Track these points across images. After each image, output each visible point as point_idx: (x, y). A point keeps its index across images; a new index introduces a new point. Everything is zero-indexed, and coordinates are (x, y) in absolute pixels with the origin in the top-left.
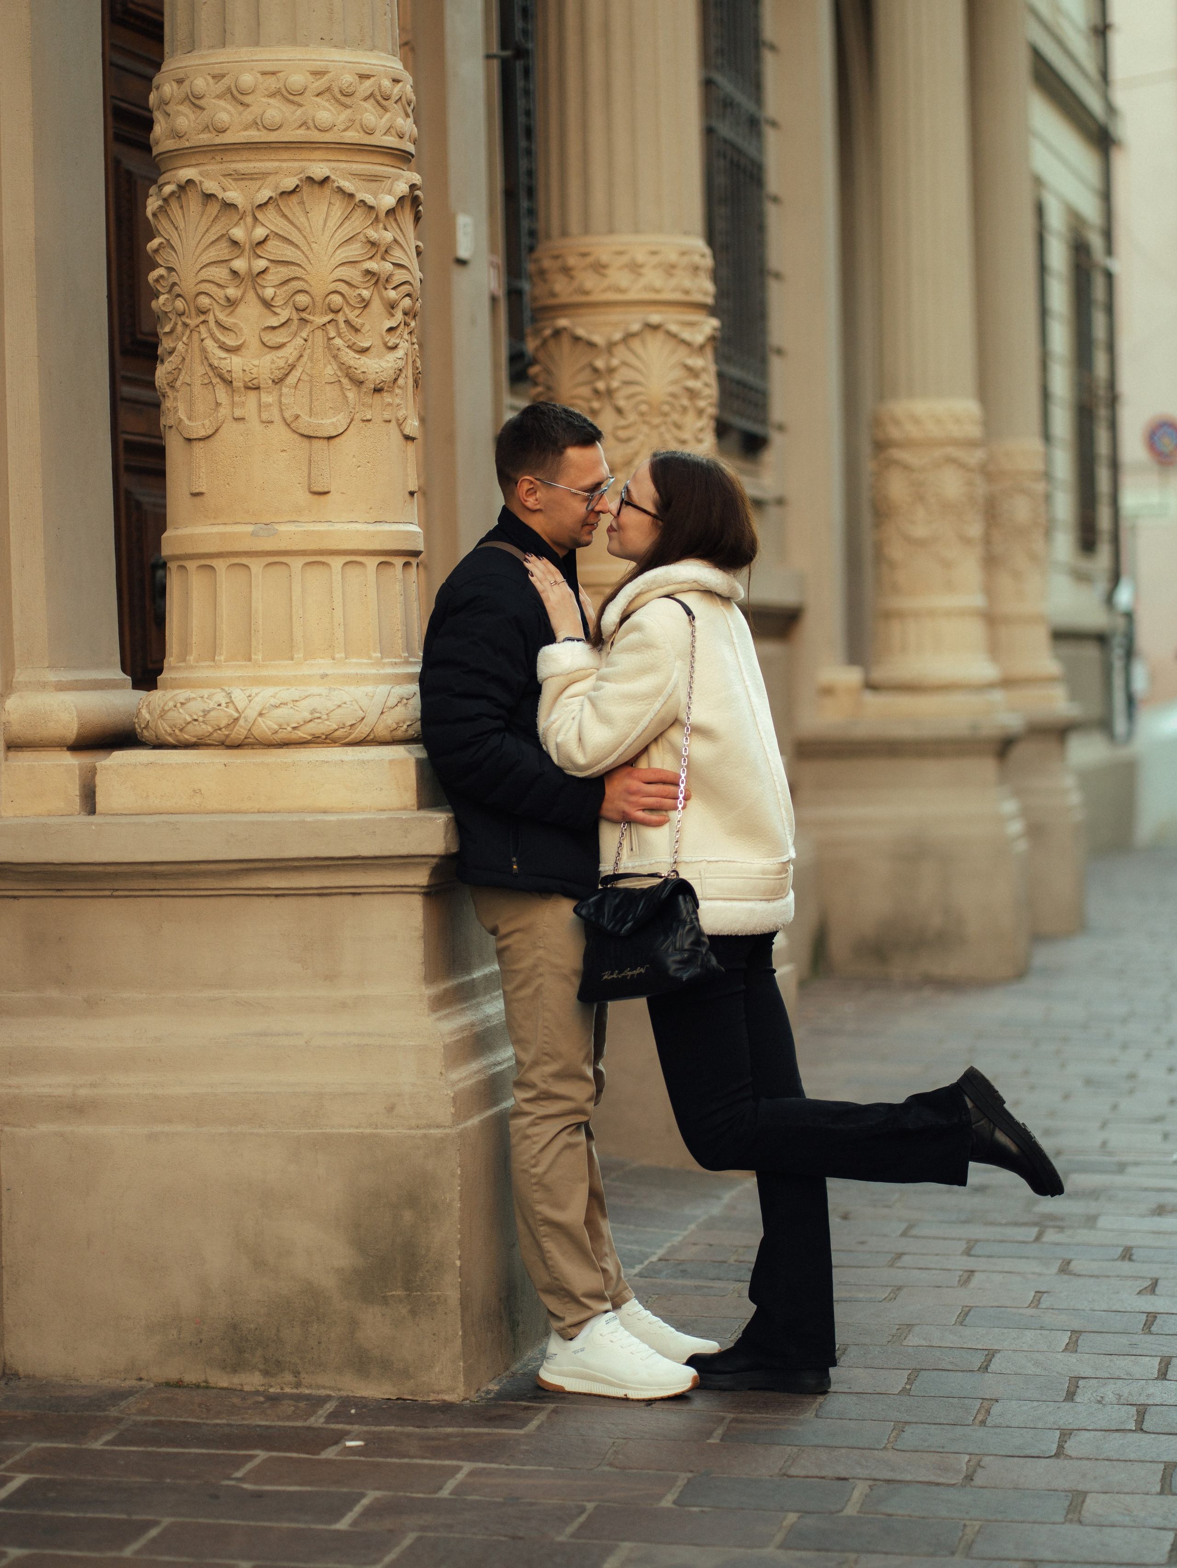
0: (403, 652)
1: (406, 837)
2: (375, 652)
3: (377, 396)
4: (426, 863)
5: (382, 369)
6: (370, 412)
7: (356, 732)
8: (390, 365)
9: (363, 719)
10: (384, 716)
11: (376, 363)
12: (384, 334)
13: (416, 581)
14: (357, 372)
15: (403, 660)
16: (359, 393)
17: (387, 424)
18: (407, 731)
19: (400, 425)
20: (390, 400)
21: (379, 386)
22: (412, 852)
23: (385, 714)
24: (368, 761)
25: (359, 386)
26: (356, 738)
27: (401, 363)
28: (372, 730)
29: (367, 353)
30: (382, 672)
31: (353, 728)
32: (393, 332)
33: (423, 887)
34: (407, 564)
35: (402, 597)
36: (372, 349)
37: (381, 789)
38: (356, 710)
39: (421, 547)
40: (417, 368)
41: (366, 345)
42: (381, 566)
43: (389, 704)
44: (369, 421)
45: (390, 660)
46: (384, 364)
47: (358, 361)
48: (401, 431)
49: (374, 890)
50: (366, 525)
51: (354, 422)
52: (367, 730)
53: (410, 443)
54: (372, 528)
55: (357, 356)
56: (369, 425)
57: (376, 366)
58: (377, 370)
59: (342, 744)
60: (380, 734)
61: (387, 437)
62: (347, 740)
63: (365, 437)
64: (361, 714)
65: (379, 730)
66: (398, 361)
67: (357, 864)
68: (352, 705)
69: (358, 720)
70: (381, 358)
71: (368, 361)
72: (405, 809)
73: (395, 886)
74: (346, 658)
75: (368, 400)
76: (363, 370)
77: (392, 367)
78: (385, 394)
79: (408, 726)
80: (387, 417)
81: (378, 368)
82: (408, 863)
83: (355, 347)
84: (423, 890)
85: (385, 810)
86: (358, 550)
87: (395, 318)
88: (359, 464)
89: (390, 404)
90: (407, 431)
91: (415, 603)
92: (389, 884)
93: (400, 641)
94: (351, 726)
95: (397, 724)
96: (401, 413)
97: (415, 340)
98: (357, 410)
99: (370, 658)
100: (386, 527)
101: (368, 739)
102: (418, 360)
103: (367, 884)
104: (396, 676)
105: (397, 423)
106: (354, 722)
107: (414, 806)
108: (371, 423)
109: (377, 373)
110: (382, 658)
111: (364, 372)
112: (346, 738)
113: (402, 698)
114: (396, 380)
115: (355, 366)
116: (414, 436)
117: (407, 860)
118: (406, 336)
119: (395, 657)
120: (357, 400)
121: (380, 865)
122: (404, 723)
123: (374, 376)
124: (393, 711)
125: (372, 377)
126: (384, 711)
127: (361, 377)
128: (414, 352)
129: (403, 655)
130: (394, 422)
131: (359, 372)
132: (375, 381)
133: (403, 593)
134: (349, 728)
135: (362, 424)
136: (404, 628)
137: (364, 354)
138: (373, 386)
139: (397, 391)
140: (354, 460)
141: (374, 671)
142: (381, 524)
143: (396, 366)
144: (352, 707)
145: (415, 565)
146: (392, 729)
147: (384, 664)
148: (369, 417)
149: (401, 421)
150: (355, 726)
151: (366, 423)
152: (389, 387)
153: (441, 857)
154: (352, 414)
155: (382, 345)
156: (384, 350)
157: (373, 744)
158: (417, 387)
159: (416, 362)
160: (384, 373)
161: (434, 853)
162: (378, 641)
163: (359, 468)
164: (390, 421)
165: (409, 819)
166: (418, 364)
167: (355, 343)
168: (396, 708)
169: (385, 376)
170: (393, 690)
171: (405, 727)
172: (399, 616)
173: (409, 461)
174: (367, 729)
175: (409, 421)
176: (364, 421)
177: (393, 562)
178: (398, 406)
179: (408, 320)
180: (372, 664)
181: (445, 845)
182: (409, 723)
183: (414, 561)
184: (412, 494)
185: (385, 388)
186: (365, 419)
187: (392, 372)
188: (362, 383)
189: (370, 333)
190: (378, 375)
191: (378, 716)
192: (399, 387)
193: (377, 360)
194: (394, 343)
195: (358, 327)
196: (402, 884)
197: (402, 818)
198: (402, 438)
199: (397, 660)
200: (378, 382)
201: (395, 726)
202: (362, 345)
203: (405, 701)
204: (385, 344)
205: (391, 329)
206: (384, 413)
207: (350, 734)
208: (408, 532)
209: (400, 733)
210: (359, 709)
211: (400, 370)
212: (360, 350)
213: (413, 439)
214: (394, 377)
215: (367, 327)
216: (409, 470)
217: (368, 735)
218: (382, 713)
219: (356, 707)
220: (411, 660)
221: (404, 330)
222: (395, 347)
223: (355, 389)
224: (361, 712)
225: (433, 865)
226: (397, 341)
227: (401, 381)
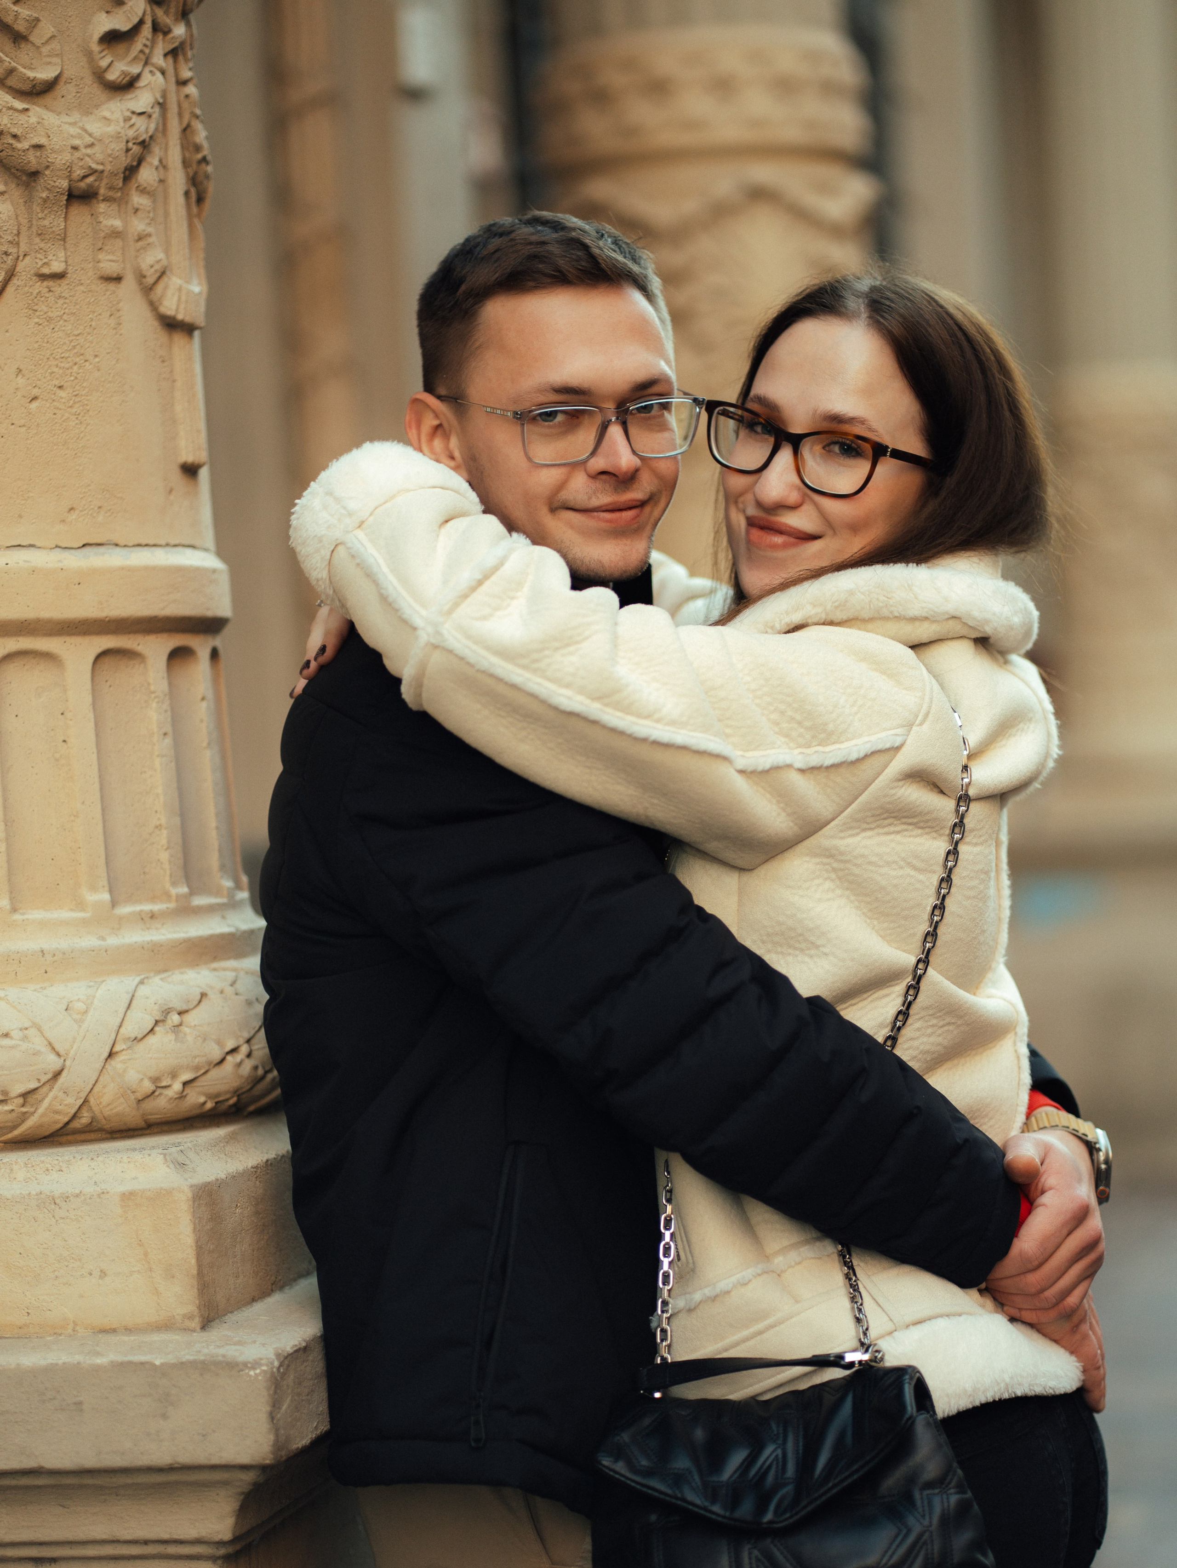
0: (174, 884)
1: (164, 1416)
2: (93, 888)
3: (79, 213)
4: (225, 1483)
5: (88, 140)
6: (61, 254)
7: (41, 1110)
8: (111, 129)
9: (57, 1075)
10: (116, 1063)
11: (73, 124)
12: (95, 48)
13: (210, 695)
14: (19, 146)
15: (172, 905)
16: (28, 202)
17: (112, 286)
18: (182, 1096)
19: (147, 290)
20: (117, 223)
21: (82, 185)
22: (185, 1458)
23: (121, 1057)
24: (66, 1198)
25: (27, 185)
26: (41, 1126)
27: (143, 128)
28: (86, 1101)
29: (48, 99)
30: (112, 941)
31: (31, 1099)
32: (121, 48)
33: (220, 1543)
34: (179, 655)
35: (168, 741)
36: (61, 89)
37: (103, 1274)
38: (36, 1053)
39: (222, 607)
40: (198, 148)
41: (45, 74)
42: (107, 661)
43: (131, 1029)
44: (59, 276)
45: (138, 908)
46: (95, 127)
47: (22, 118)
48: (153, 306)
49: (90, 1551)
50: (58, 555)
51: (15, 281)
52: (71, 1104)
53: (179, 339)
54: (74, 561)
55: (19, 105)
56: (61, 287)
57: (73, 131)
58: (77, 142)
59: (5, 1142)
60: (107, 1112)
61: (112, 322)
62: (16, 1132)
63: (49, 320)
64: (53, 1062)
65: (105, 1100)
66: (135, 119)
67: (39, 1487)
68: (25, 1038)
69: (44, 1078)
70: (88, 113)
71: (51, 119)
72: (166, 1326)
73: (146, 1542)
74: (14, 910)
75: (54, 221)
76: (35, 141)
77: (118, 136)
78: (102, 207)
79: (185, 1084)
80: (110, 267)
81: (80, 137)
82: (177, 1483)
83: (12, 82)
84: (222, 1551)
85: (114, 1331)
86: (38, 621)
87: (126, 8)
88: (35, 392)
89: (116, 234)
90: (170, 306)
91: (208, 753)
92: (129, 1537)
93: (164, 856)
94: (25, 1095)
95: (155, 1080)
96: (151, 259)
97: (186, 74)
98: (23, 247)
99: (81, 905)
100: (114, 559)
101: (76, 1124)
102: (198, 126)
103: (69, 1536)
104: (155, 949)
105: (141, 283)
106: (33, 1085)
107: (191, 1317)
108: (64, 282)
109: (75, 148)
110: (114, 904)
111: (38, 147)
112: (15, 1127)
113: (167, 1012)
114: (131, 172)
115: (14, 130)
116: (188, 319)
117: (173, 1477)
118: (158, 59)
119: (153, 899)
120: (24, 222)
121: (101, 1488)
122: (174, 1076)
123: (65, 157)
124: (141, 1046)
125: (62, 159)
126: (117, 1048)
127: (33, 160)
128: (185, 105)
129: (174, 891)
130: (129, 284)
131: (25, 145)
132: (70, 169)
133: (168, 728)
134: (21, 1100)
135: (40, 287)
136: (177, 820)
137: (41, 100)
138: (65, 184)
139: (138, 200)
140: (21, 381)
141: (89, 941)
142: (101, 549)
143: (131, 133)
144: (24, 1046)
145: (203, 653)
146: (139, 1096)
147: (120, 919)
148: (57, 267)
149: (150, 280)
150: (38, 1096)
151: (51, 283)
152: (111, 188)
153: (264, 1468)
154: (10, 260)
155: (89, 79)
156: (96, 90)
157: (92, 1136)
158: (200, 200)
159: (193, 132)
160: (97, 149)
161: (244, 1459)
162: (102, 860)
163: (34, 405)
164: (118, 279)
165: (173, 1366)
166: (201, 135)
167: (11, 71)
168: (152, 1040)
169: (99, 157)
170: (143, 991)
171: (177, 1086)
172: (160, 790)
173: (179, 384)
174: (70, 1100)
175: (174, 281)
176: (43, 277)
177: (139, 649)
178: (140, 239)
179: (165, 19)
180: (84, 922)
181: (272, 1437)
182: (187, 1076)
183: (202, 646)
184: (190, 470)
185: (102, 191)
186: (46, 271)
187: (118, 147)
188: (34, 175)
189: (55, 45)
190: (77, 154)
191: (99, 1065)
192: (143, 191)
193: (76, 116)
194: (124, 73)
195: (20, 27)
196: (165, 1536)
197: (152, 1365)
198: (156, 323)
199: (157, 907)
200: (78, 173)
201: (148, 1086)
202: (31, 74)
203: (175, 1018)
204: (99, 76)
205: (112, 38)
206: (101, 256)
207: (24, 1117)
208: (180, 570)
209: (163, 1105)
210: (44, 1049)
211: (144, 144)
212: (26, 87)
213: (188, 329)
214: (125, 161)
215: (46, 29)
216: (178, 408)
217: (75, 1116)
218: (111, 1055)
219: (39, 1044)
220: (200, 901)
221: (154, 42)
222: (128, 85)
223: (16, 193)
224: (52, 1057)
225: (246, 1488)
226: (135, 70)
227: (147, 175)
